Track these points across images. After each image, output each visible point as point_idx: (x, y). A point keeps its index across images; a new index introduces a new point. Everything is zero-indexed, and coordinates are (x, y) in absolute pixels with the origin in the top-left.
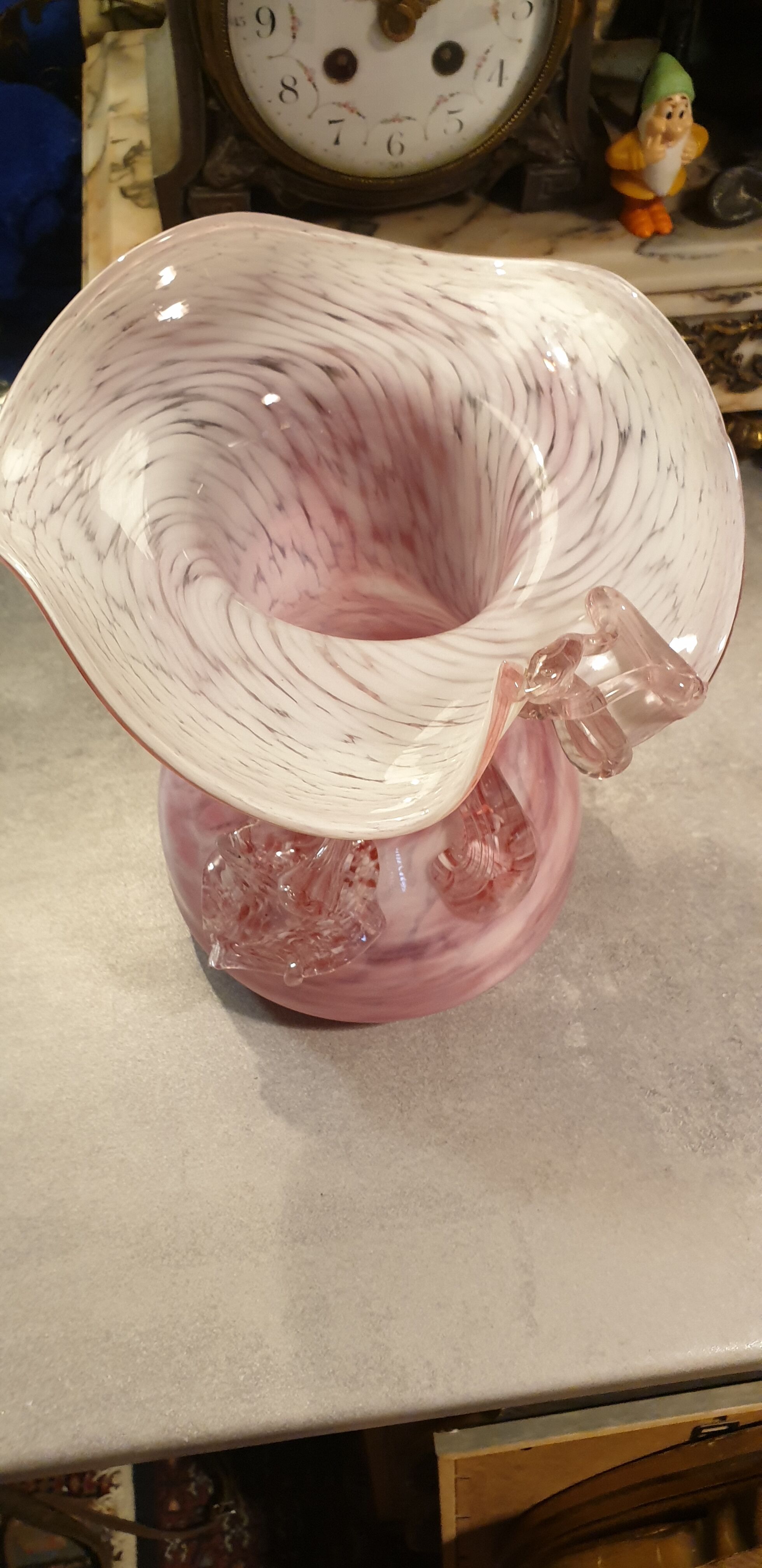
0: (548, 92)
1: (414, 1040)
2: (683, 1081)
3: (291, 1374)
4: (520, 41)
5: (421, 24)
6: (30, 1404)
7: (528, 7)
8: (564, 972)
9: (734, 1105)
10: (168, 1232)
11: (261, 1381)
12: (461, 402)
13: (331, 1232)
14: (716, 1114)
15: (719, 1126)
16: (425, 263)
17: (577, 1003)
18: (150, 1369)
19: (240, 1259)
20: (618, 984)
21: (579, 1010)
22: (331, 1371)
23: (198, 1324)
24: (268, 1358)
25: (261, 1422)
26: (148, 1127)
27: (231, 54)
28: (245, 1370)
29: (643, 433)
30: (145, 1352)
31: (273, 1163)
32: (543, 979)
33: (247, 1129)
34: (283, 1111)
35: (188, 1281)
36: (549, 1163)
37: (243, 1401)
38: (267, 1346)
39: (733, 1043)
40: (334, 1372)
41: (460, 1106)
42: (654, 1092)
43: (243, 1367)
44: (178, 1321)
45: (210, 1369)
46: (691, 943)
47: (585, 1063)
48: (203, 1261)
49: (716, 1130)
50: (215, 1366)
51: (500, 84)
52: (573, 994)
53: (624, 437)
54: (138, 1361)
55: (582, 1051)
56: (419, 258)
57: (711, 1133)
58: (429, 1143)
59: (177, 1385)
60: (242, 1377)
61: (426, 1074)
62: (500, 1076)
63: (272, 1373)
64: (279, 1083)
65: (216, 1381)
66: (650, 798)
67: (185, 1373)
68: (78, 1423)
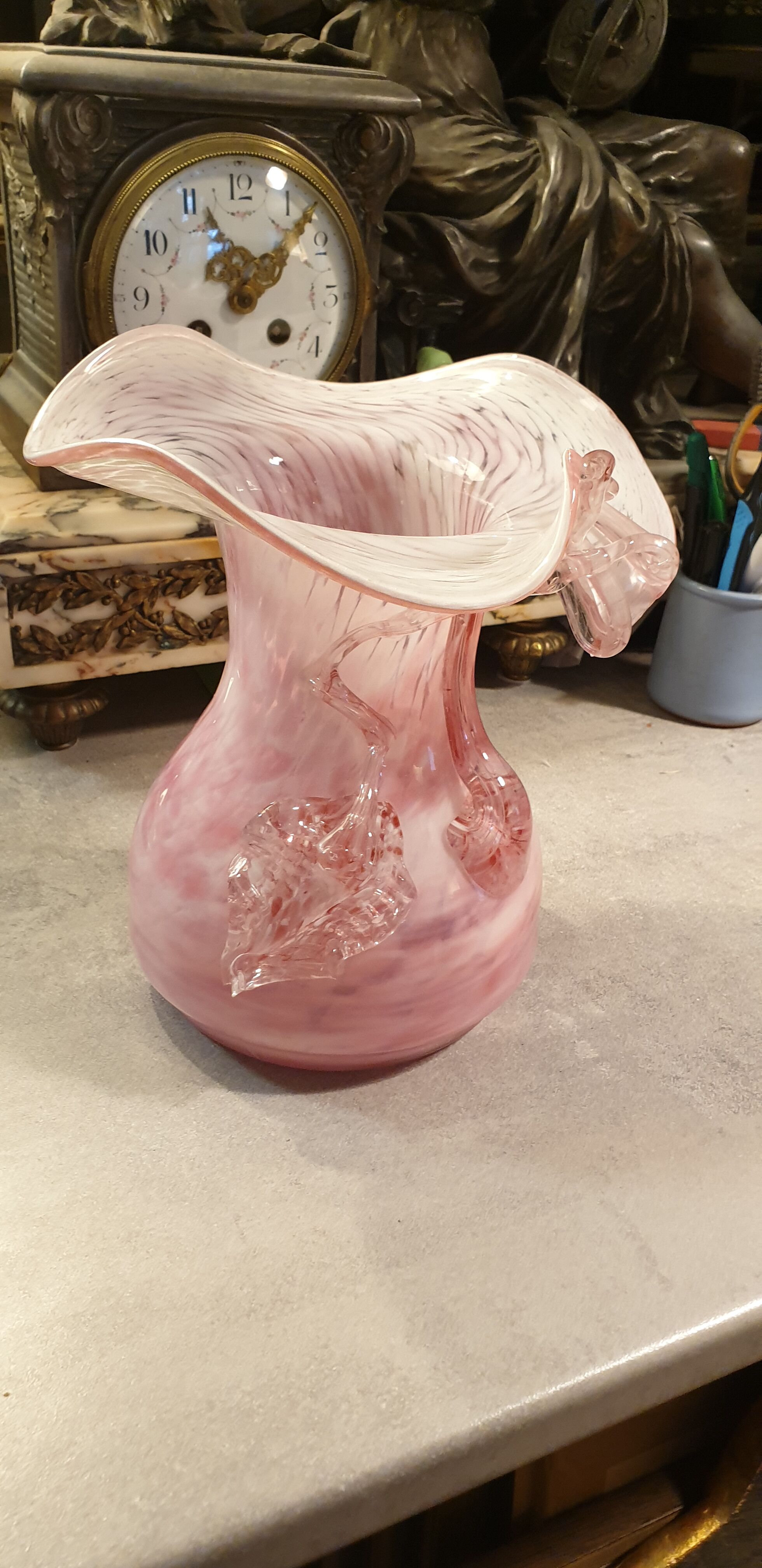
0: (345, 372)
1: (436, 1080)
2: (697, 1065)
3: (437, 1388)
4: (330, 323)
5: (262, 302)
6: (137, 1500)
7: (334, 299)
8: (550, 1006)
9: (751, 1073)
10: (245, 1291)
11: (407, 1403)
12: (398, 448)
13: (424, 1250)
14: (740, 1083)
15: (747, 1091)
16: (330, 390)
17: (574, 1027)
18: (273, 1426)
19: (335, 1296)
20: (603, 1007)
21: (578, 1031)
22: (479, 1373)
23: (312, 1367)
24: (405, 1379)
25: (424, 1444)
26: (187, 1203)
27: (114, 320)
28: (385, 1397)
29: (554, 435)
30: (261, 1410)
31: (336, 1206)
32: (535, 1015)
33: (296, 1184)
34: (329, 1162)
35: (285, 1330)
36: (611, 1148)
37: (394, 1427)
38: (400, 1368)
39: (724, 1031)
40: (483, 1374)
41: (504, 1122)
42: (677, 1078)
43: (380, 1394)
44: (288, 1370)
45: (344, 1407)
46: (650, 969)
47: (604, 1068)
48: (295, 1306)
49: (746, 1094)
50: (349, 1402)
51: (317, 355)
52: (568, 1021)
53: (540, 440)
54: (256, 1420)
55: (596, 1061)
56: (324, 387)
57: (743, 1097)
58: (489, 1157)
59: (312, 1432)
60: (384, 1406)
61: (460, 1104)
62: (531, 1092)
63: (415, 1392)
64: (315, 1139)
65: (355, 1416)
66: (562, 881)
67: (316, 1419)
68: (205, 1504)
